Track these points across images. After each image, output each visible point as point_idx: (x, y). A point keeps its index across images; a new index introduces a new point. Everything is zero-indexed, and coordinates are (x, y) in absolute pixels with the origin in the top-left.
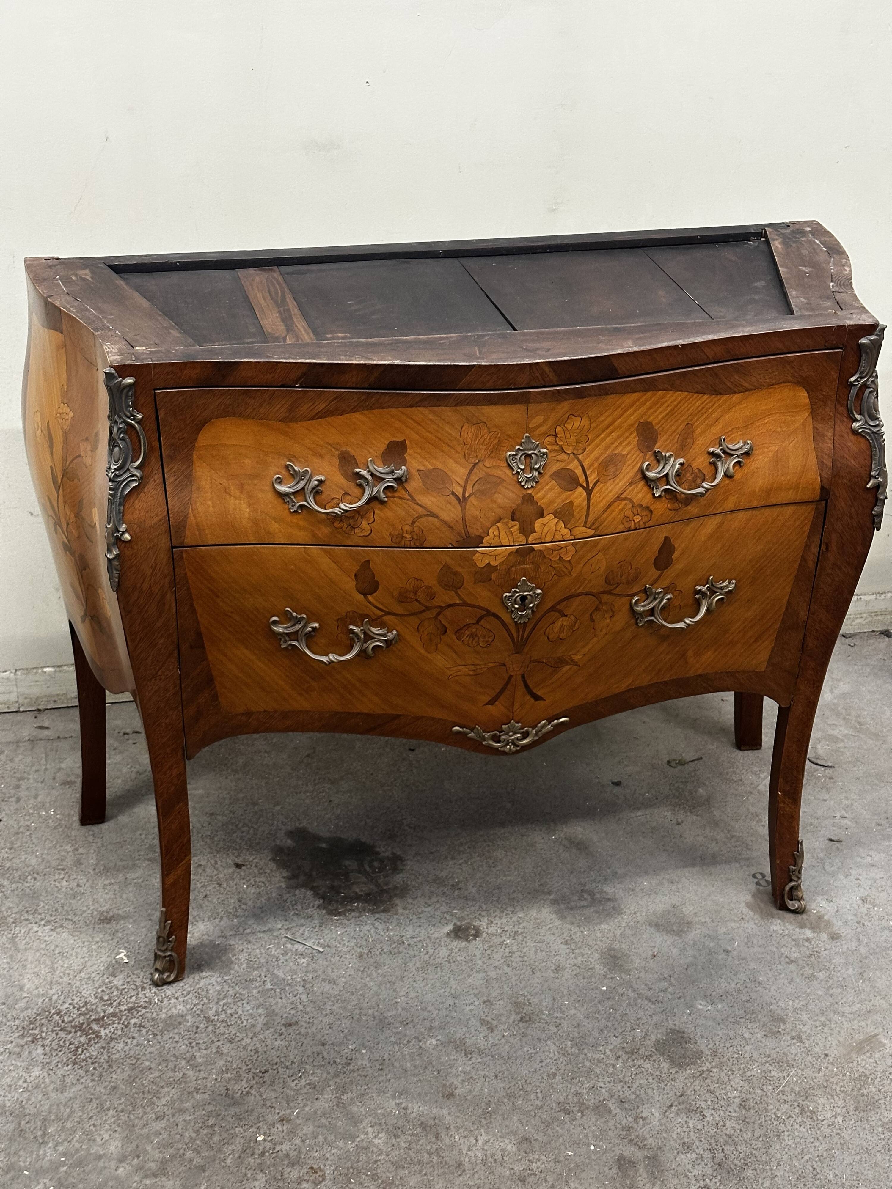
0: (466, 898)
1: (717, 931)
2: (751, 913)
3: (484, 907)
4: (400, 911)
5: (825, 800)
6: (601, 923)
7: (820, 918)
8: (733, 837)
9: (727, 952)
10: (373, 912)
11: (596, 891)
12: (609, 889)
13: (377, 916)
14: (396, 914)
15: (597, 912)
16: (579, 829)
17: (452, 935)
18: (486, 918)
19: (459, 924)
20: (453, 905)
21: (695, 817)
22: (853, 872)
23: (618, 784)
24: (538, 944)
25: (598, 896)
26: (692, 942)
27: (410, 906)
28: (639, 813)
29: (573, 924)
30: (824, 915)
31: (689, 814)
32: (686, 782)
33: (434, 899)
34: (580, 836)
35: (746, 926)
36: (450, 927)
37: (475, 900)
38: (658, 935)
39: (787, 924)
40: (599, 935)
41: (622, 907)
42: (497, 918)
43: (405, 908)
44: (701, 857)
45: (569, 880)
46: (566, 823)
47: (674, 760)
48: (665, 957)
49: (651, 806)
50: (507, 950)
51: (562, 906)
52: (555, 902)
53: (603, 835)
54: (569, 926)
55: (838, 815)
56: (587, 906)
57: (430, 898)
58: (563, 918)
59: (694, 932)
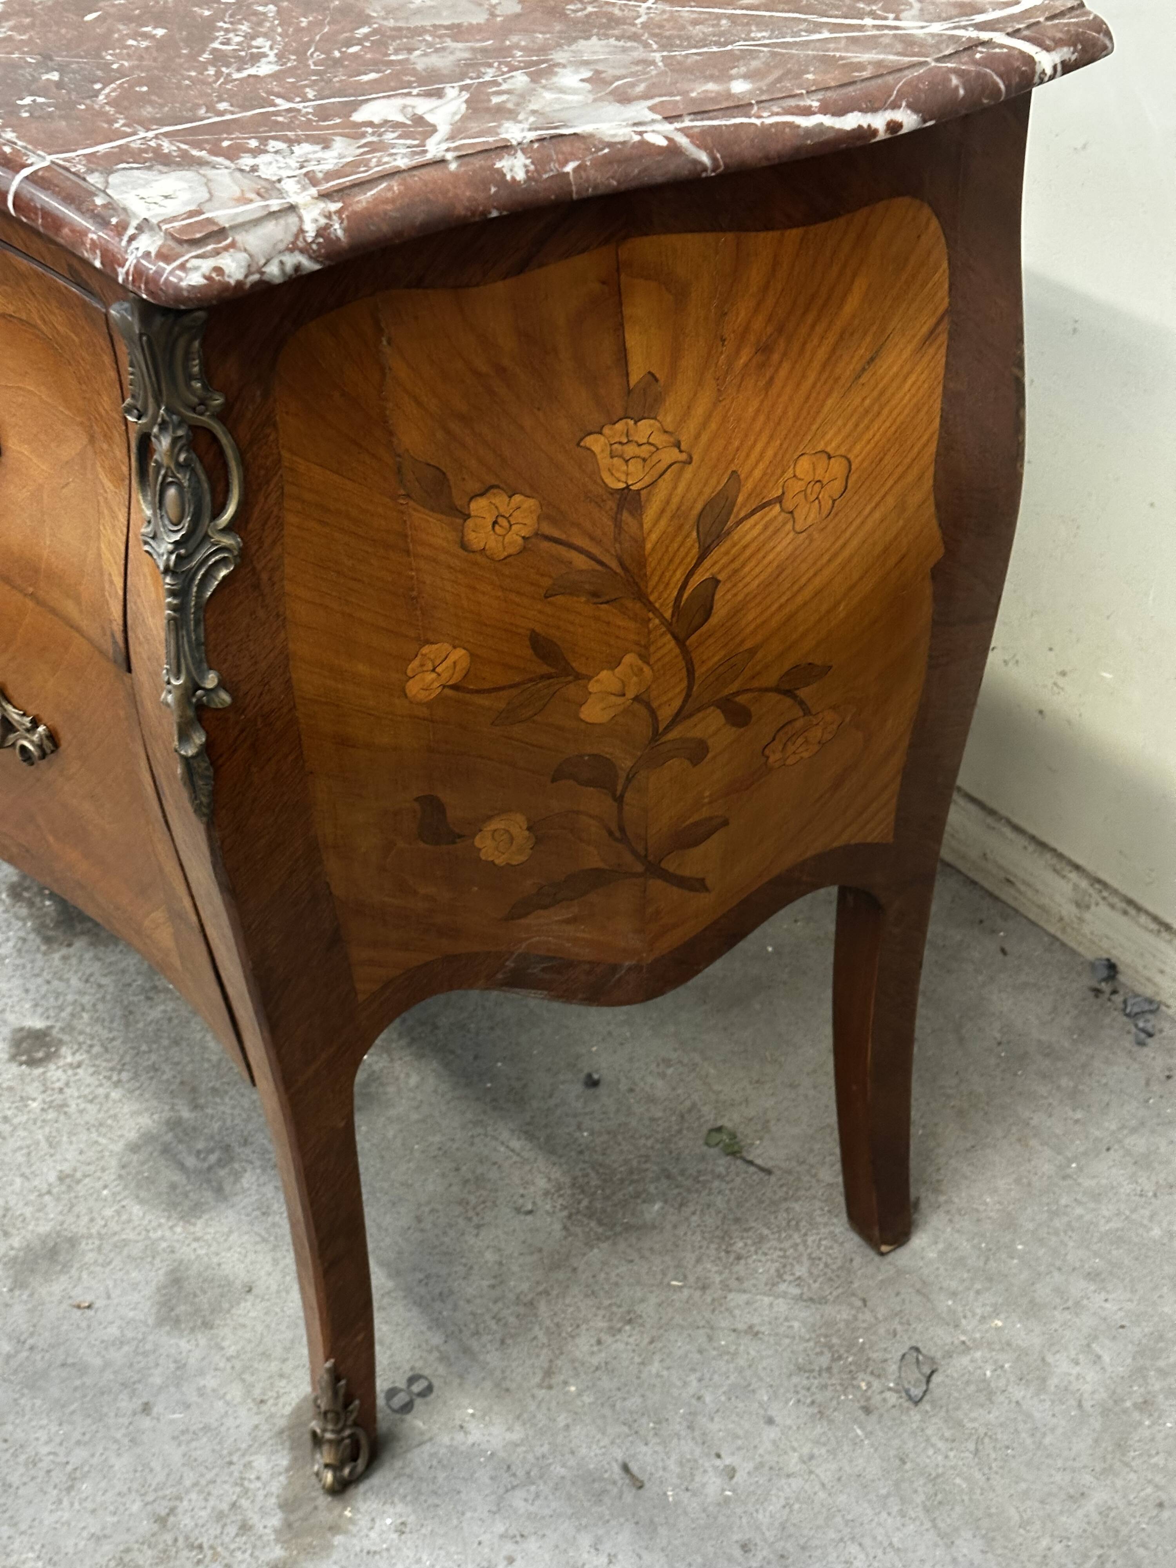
0: (128, 1013)
1: (201, 1373)
2: (288, 1410)
3: (116, 1043)
4: (57, 956)
5: (770, 1421)
6: (141, 1202)
7: (335, 1529)
8: (531, 1304)
9: (146, 1408)
10: (40, 929)
11: (236, 1166)
12: (248, 1180)
13: (32, 936)
14: (45, 954)
15: (173, 1187)
16: (414, 1080)
17: (19, 1035)
18: (85, 1056)
19: (54, 1032)
20: (100, 1006)
21: (557, 1226)
22: (532, 1544)
23: (592, 1083)
24: (44, 1144)
25: (222, 1173)
26: (149, 1346)
27: (74, 961)
28: (516, 1144)
29: (123, 1167)
30: (346, 1532)
31: (565, 1213)
32: (668, 1177)
33: (104, 981)
34: (391, 1089)
35: (243, 1412)
36: (38, 1023)
37: (127, 1025)
38: (149, 1291)
39: (282, 1478)
40: (108, 1212)
41: (206, 1216)
42: (91, 1070)
43: (65, 958)
44: (428, 1277)
45: (248, 1120)
46: (421, 1056)
47: (733, 1136)
48: (84, 1324)
49: (553, 1152)
50: (9, 1113)
51: (169, 1137)
52: (175, 1124)
53: (415, 1116)
54: (114, 1162)
55: (728, 1460)
56: (182, 1167)
57: (105, 975)
58: (134, 1148)
59: (183, 1343)
